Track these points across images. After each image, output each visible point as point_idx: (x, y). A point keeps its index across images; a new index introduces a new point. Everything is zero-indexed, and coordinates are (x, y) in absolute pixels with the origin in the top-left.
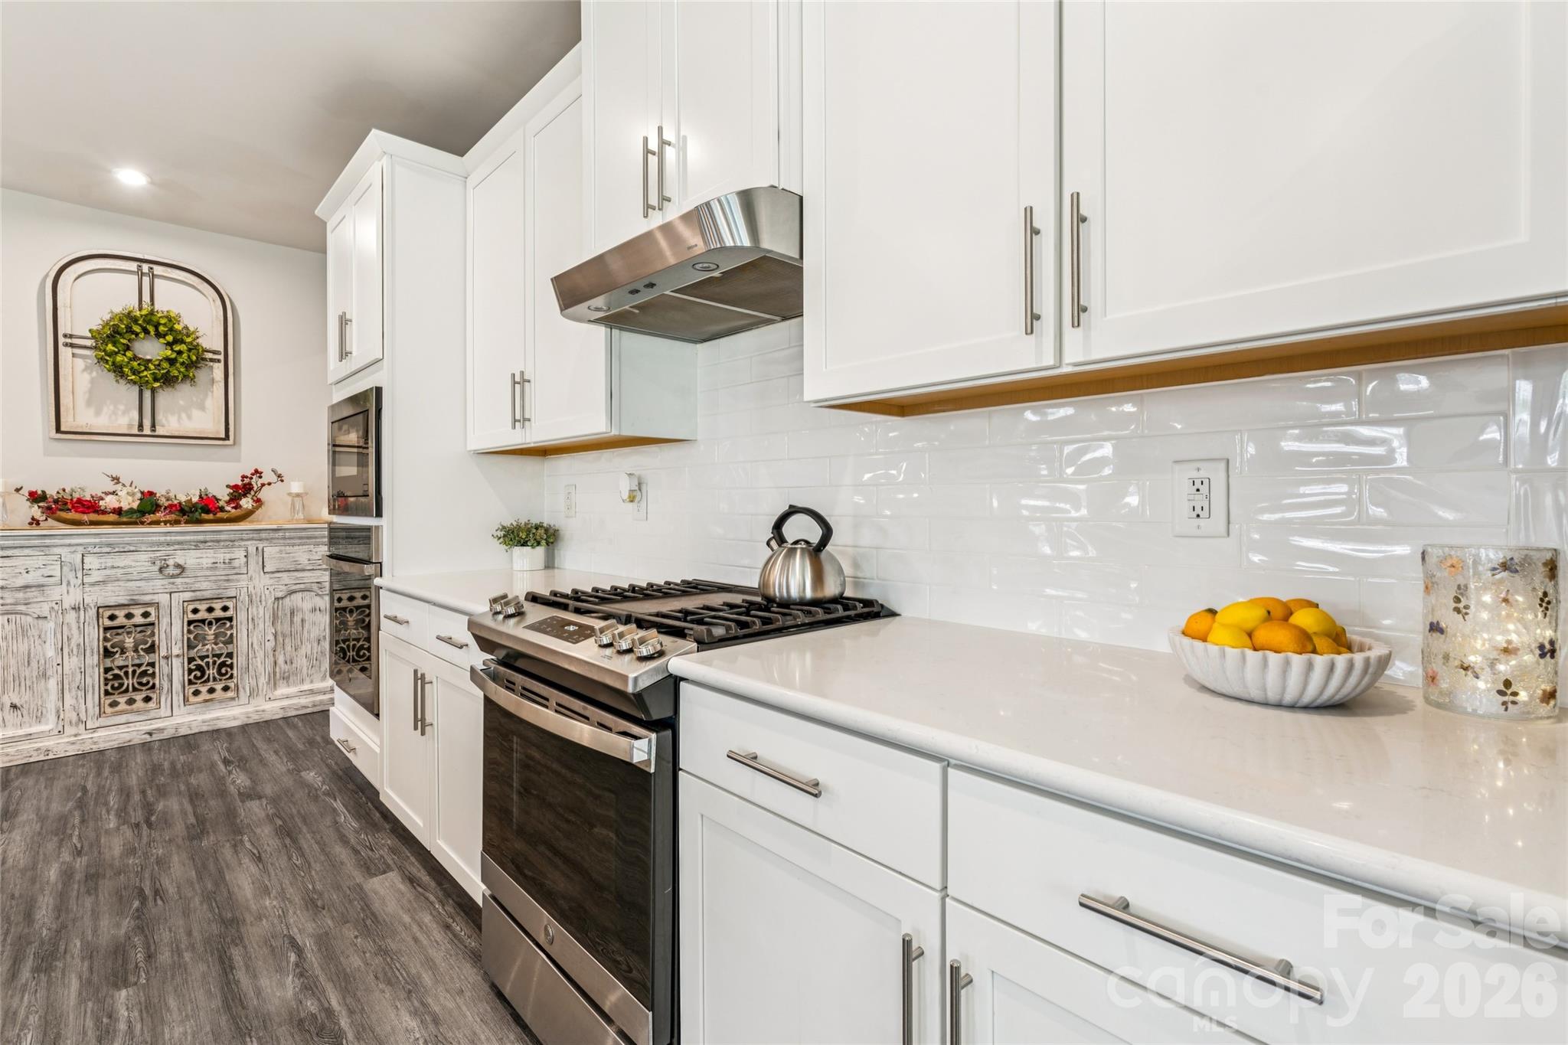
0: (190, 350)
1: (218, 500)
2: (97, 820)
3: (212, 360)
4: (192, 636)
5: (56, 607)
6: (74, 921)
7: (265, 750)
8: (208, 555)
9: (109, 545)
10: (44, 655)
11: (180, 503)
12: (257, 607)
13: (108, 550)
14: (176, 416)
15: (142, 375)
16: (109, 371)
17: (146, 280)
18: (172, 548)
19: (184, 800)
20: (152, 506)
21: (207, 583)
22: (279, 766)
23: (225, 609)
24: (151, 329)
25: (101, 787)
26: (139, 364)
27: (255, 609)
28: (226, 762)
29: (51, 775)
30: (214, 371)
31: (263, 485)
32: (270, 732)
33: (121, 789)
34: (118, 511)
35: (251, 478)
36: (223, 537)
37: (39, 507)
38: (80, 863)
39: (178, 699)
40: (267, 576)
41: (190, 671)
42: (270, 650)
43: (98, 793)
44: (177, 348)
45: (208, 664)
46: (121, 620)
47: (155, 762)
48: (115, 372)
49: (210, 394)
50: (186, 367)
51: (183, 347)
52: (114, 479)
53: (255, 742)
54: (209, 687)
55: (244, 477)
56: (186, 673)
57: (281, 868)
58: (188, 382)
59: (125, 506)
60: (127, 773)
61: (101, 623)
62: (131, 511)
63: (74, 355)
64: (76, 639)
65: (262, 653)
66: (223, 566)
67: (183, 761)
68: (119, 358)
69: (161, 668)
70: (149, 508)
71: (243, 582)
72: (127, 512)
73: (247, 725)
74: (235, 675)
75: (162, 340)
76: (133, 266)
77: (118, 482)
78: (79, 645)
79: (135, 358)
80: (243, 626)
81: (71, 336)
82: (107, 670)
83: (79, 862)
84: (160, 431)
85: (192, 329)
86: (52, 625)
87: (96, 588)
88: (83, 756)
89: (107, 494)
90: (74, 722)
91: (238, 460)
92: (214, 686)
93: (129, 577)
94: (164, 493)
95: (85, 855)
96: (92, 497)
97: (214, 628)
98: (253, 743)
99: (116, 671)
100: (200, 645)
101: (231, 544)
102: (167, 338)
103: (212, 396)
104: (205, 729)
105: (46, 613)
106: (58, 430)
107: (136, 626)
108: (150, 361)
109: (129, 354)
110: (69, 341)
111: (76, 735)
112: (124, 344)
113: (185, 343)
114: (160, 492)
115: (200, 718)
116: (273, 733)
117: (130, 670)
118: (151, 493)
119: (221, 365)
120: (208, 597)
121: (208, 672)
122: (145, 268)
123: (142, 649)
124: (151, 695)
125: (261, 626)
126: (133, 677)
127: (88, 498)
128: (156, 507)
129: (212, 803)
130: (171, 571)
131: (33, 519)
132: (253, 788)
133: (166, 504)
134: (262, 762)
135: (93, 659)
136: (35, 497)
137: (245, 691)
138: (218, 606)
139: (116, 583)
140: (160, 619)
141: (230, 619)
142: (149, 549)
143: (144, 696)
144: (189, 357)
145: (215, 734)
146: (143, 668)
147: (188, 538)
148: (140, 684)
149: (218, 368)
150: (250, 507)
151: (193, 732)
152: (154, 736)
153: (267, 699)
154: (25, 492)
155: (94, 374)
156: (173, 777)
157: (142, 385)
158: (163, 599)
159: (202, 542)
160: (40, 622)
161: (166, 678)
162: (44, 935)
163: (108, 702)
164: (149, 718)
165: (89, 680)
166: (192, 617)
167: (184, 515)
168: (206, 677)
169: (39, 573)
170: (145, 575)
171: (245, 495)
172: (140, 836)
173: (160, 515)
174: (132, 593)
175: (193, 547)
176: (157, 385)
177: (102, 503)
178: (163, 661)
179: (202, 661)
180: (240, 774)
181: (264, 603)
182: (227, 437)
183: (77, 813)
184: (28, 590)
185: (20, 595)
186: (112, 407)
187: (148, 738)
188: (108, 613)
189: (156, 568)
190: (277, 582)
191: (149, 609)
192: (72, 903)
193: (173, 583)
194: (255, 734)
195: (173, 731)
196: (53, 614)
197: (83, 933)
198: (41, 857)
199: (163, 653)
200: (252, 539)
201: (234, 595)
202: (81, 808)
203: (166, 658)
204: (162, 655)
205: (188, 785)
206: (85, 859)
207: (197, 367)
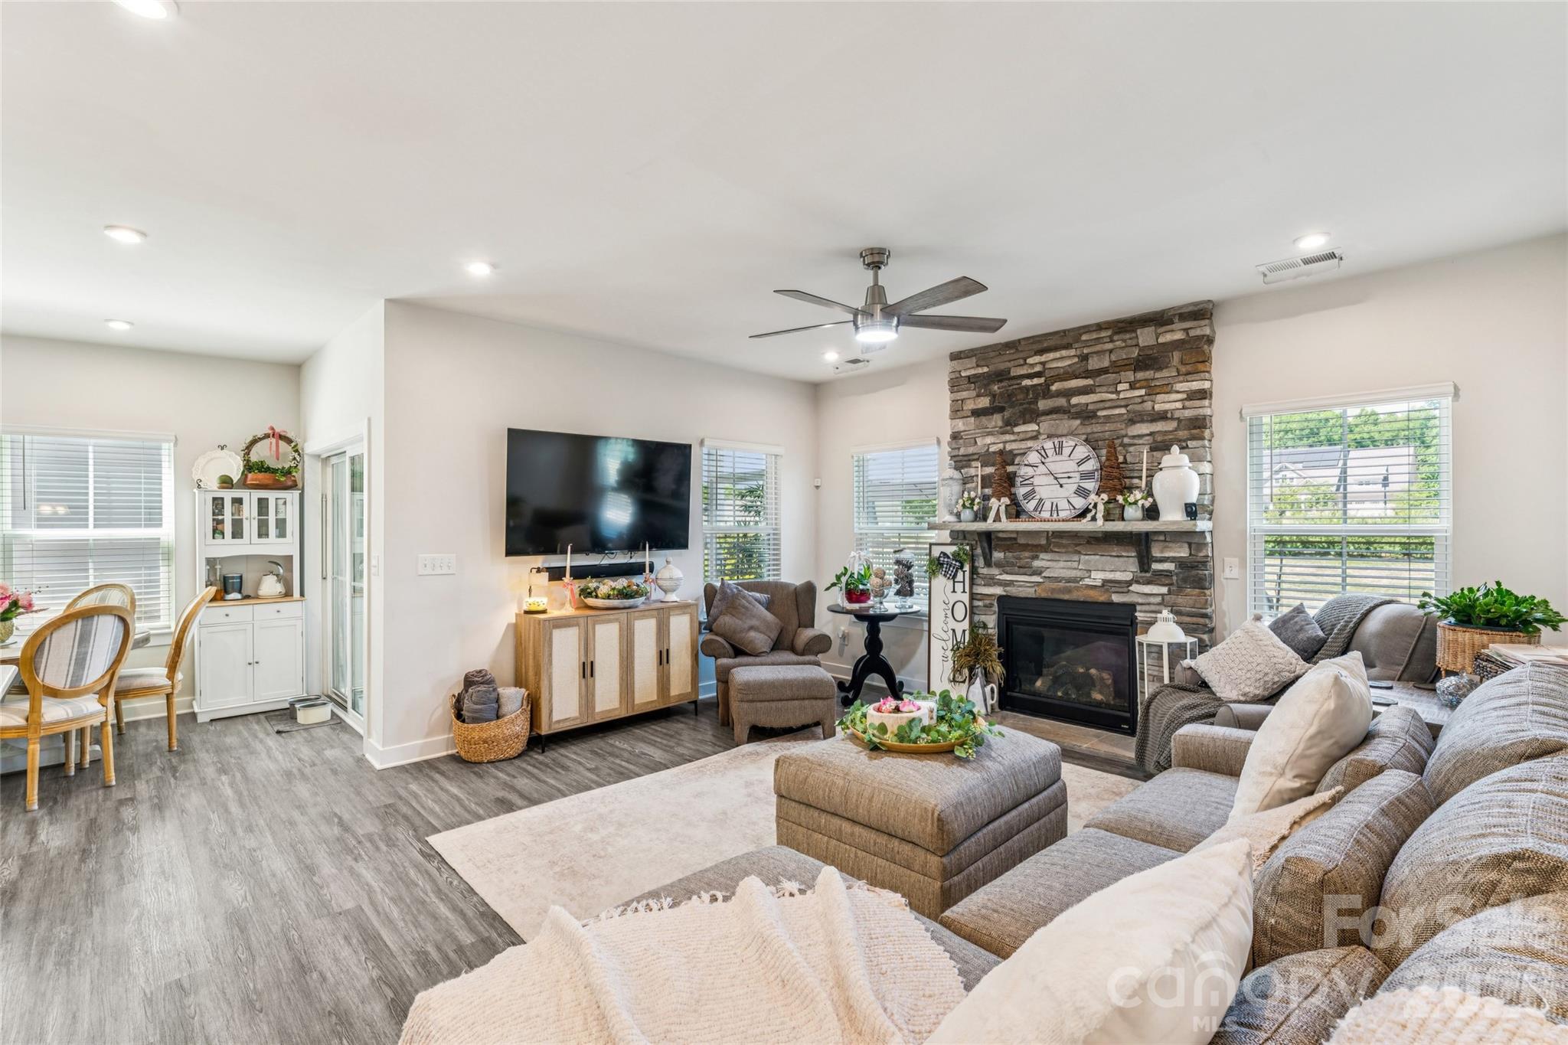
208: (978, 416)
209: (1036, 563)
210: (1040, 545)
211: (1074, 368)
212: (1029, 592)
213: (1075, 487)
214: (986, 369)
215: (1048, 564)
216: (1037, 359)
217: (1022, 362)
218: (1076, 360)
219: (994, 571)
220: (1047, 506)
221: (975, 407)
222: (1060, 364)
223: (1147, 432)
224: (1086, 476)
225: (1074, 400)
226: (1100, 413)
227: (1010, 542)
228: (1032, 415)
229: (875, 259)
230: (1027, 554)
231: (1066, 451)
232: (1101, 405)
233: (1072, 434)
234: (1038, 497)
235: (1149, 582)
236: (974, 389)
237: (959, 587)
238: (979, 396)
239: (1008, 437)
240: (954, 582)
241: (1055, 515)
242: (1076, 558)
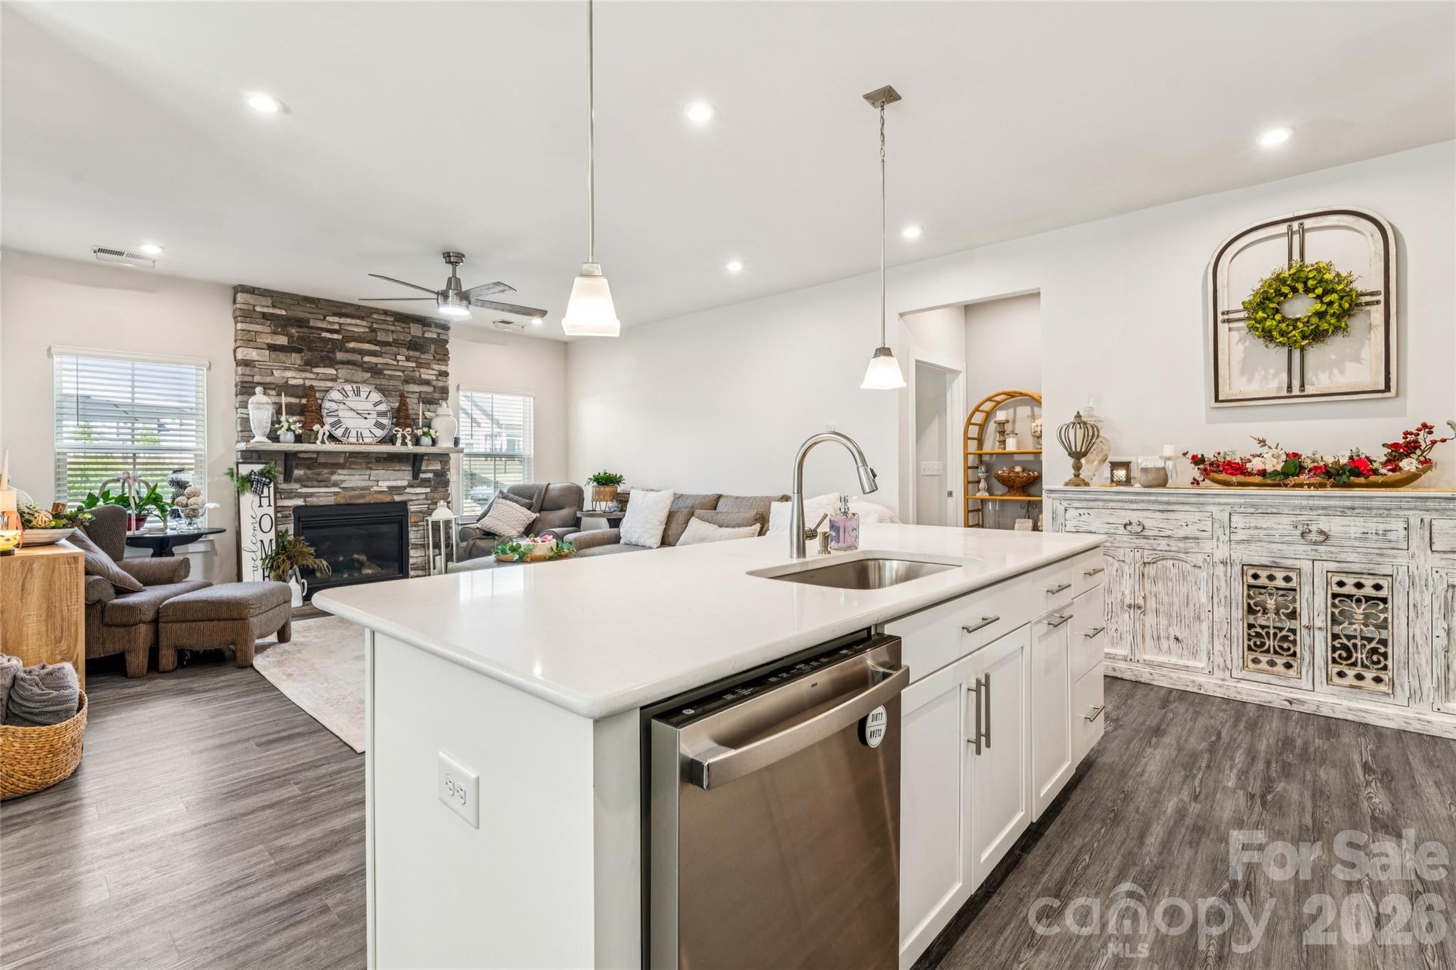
0: (1341, 298)
1: (1371, 461)
2: (1220, 772)
3: (1368, 304)
4: (1336, 611)
5: (1208, 559)
6: (1171, 865)
7: (1422, 775)
8: (1357, 524)
9: (1253, 506)
10: (1199, 599)
11: (1326, 466)
12: (1422, 592)
13: (1252, 510)
14: (1327, 373)
15: (1290, 335)
16: (1259, 338)
17: (1296, 238)
18: (1315, 513)
19: (1306, 792)
20: (1296, 469)
21: (1355, 555)
22: (1438, 806)
23: (1378, 587)
24: (1300, 286)
25: (1233, 739)
26: (1288, 325)
27: (1417, 594)
28: (1367, 768)
29: (1198, 710)
30: (1372, 315)
31: (1434, 442)
32: (1434, 751)
33: (1250, 750)
34: (1263, 473)
35: (1418, 435)
36: (1375, 504)
37: (1199, 469)
38: (1194, 808)
39: (1320, 675)
40: (1437, 555)
41: (1334, 649)
42: (1439, 650)
43: (1228, 744)
44: (1326, 299)
45: (1355, 645)
46: (1263, 581)
47: (1289, 734)
48: (1264, 337)
49: (1367, 342)
50: (1337, 317)
51: (1334, 297)
52: (1260, 442)
53: (1411, 758)
54: (1357, 672)
55: (1406, 434)
56: (1330, 649)
57: (1404, 955)
58: (1340, 333)
59: (1269, 468)
60: (1260, 735)
61: (1245, 581)
62: (1275, 473)
63: (1230, 329)
64: (1224, 591)
65: (1428, 651)
66: (1375, 537)
67: (1317, 746)
68: (1268, 323)
69: (1303, 637)
70: (1292, 470)
71: (1402, 559)
72: (1270, 474)
73: (1405, 731)
74: (1390, 666)
75: (1311, 295)
76: (1283, 228)
77: (1265, 445)
78: (1226, 597)
79: (1284, 319)
80: (1401, 611)
81: (1228, 313)
82: (1251, 626)
83: (1192, 807)
84: (1309, 390)
85: (1344, 274)
86: (1205, 574)
87: (1242, 546)
88: (1227, 701)
89: (1254, 456)
90: (1221, 667)
91: (1403, 413)
92: (1363, 673)
93: (1271, 539)
94: (1310, 455)
95: (1200, 803)
96: (1242, 459)
97: (1363, 607)
98: (1408, 759)
99: (1259, 630)
100: (1347, 623)
101: (1386, 512)
102: (1316, 291)
103: (1370, 345)
104: (1350, 717)
105: (1200, 564)
106: (1217, 400)
107: (1277, 589)
108: (1298, 319)
109: (1278, 317)
110: (1226, 317)
111: (1223, 680)
112: (1273, 308)
113: (1336, 292)
114: (1306, 453)
115: (1346, 703)
116: (1439, 755)
117: (1272, 631)
118: (1295, 455)
119: (1381, 307)
120: (1357, 571)
121: (1355, 655)
122: (1295, 225)
123: (1283, 613)
124: (1292, 662)
125: (1427, 616)
126: (1274, 639)
127: (1238, 461)
128: (1301, 469)
129: (1337, 812)
130: (1314, 536)
131: (1194, 479)
132: (1393, 819)
133: (1311, 466)
134: (1414, 787)
135: (1238, 613)
136: (1197, 460)
137: (1403, 691)
138: (1368, 582)
139: (1260, 544)
140: (1302, 586)
141: (1384, 600)
142: (1291, 512)
143: (1285, 661)
144: (1340, 306)
145: (1363, 728)
146: (1284, 633)
147: (1333, 503)
148: (1281, 647)
149: (1377, 310)
150: (1413, 469)
151: (1337, 717)
152: (1293, 705)
153: (1435, 709)
154: (1189, 456)
155: (1248, 343)
156: (1302, 760)
157: (1291, 346)
158: (1306, 566)
159: (1349, 508)
160: (1197, 570)
161: (1307, 649)
162: (1146, 863)
163: (1251, 657)
164: (1290, 685)
165: (1234, 632)
166: (1337, 589)
167: (1330, 478)
168: (1353, 660)
169: (1196, 526)
170: (1286, 538)
171: (1408, 456)
172: (1251, 808)
173: (1303, 478)
174: (1274, 555)
175: (1339, 514)
176: (1305, 342)
177: (1248, 465)
178: (1305, 632)
179: (1349, 641)
180: (1381, 790)
181: (1431, 589)
182: (1388, 388)
183: (1206, 756)
184: (1187, 541)
185: (1181, 545)
186: (1263, 373)
187: (1288, 707)
188: (1251, 572)
189: (1298, 533)
190: (1453, 565)
191: (1291, 574)
192: (1176, 845)
193: (1316, 550)
194: (1413, 749)
195: (1315, 708)
196: (1206, 565)
197: (1174, 884)
198: (1168, 785)
199: (1305, 621)
200: (1415, 509)
201: (1391, 573)
202: (1211, 753)
203: (1308, 628)
204: (1303, 624)
205: (1315, 775)
206: (1199, 806)
207: (1350, 316)
208: (274, 351)
209: (335, 478)
210: (339, 464)
211: (365, 335)
212: (331, 500)
213: (374, 421)
214: (284, 312)
215: (346, 477)
216: (336, 319)
217: (322, 317)
218: (367, 330)
219: (295, 486)
220: (353, 433)
221: (273, 342)
222: (355, 329)
223: (418, 390)
224: (380, 414)
225: (366, 359)
226: (385, 372)
227: (312, 461)
228: (332, 363)
229: (453, 258)
230: (326, 471)
231: (364, 395)
232: (388, 367)
233: (364, 382)
234: (344, 426)
235: (419, 486)
236: (270, 326)
237: (265, 501)
238: (275, 333)
239: (308, 375)
240: (260, 497)
241: (361, 441)
242: (368, 472)
